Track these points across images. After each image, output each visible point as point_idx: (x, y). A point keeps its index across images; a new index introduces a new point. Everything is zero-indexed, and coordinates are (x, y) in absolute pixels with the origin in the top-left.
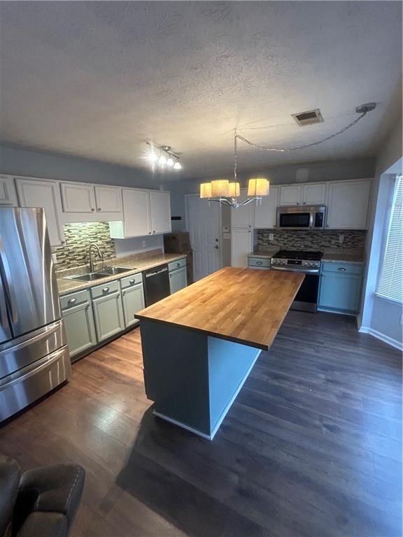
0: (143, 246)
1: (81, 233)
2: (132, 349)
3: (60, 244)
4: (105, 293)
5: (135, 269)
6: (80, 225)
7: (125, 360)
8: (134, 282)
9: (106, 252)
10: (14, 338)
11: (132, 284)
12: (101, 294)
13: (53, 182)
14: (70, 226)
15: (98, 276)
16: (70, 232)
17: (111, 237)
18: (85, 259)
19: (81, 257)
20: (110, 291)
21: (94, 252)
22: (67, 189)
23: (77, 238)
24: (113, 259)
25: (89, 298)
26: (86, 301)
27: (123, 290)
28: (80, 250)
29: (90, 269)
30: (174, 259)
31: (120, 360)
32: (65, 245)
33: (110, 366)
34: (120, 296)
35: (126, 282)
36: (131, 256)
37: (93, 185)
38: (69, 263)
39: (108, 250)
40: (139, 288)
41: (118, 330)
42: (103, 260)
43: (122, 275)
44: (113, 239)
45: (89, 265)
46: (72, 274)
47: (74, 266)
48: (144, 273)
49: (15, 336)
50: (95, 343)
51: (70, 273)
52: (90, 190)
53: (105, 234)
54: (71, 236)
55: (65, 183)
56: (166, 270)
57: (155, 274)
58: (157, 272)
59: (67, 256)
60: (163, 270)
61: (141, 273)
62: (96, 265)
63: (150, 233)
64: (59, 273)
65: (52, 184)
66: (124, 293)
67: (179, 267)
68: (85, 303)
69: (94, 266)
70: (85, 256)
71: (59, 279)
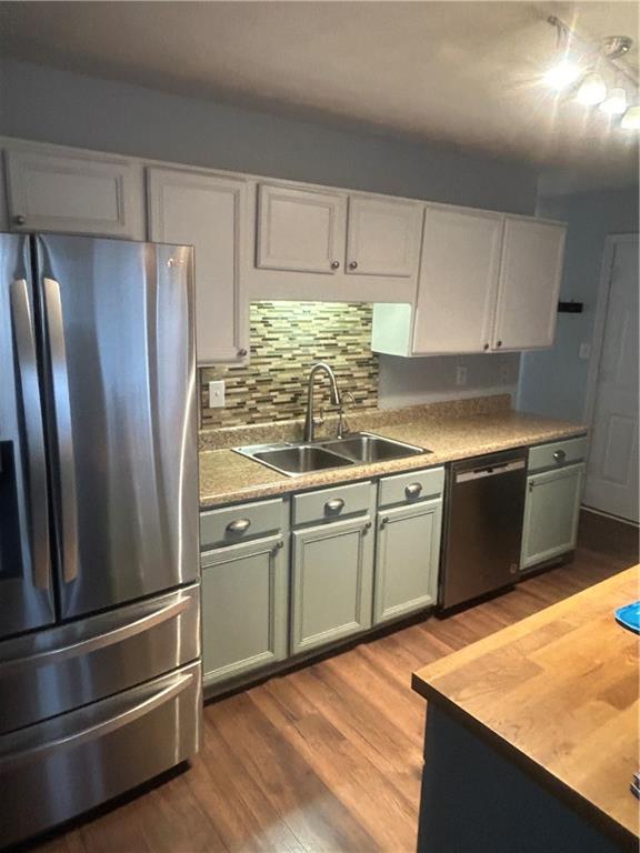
0: (458, 382)
1: (296, 331)
2: (379, 703)
3: (233, 354)
4: (331, 515)
5: (426, 452)
6: (297, 307)
7: (357, 741)
8: (418, 490)
9: (354, 388)
10: (60, 622)
12: (321, 515)
13: (243, 180)
14: (270, 307)
15: (321, 460)
16: (267, 325)
17: (374, 349)
18: (297, 402)
19: (286, 398)
20: (344, 511)
21: (322, 385)
22: (274, 202)
23: (284, 342)
24: (368, 412)
25: (284, 523)
26: (274, 532)
27: (381, 513)
28: (287, 376)
29: (304, 433)
30: (551, 434)
31: (341, 737)
32: (247, 360)
33: (311, 752)
34: (371, 531)
35: (394, 490)
36: (418, 407)
37: (344, 192)
38: (254, 410)
39: (359, 384)
40: (430, 511)
42: (340, 412)
43: (387, 465)
44: (376, 355)
45: (302, 420)
46: (254, 441)
47: (261, 419)
48: (452, 467)
49: (68, 613)
50: (281, 655)
51: (254, 437)
52: (337, 209)
53: (359, 339)
54: (267, 336)
55: (270, 184)
56: (519, 465)
57: (485, 474)
58: (490, 471)
59: (253, 389)
60: (511, 467)
61: (442, 468)
62: (321, 424)
63: (487, 347)
64: (225, 433)
65: (236, 185)
66: (385, 521)
67: (561, 461)
68: (271, 538)
69: (314, 425)
70: (297, 395)
71: (221, 450)
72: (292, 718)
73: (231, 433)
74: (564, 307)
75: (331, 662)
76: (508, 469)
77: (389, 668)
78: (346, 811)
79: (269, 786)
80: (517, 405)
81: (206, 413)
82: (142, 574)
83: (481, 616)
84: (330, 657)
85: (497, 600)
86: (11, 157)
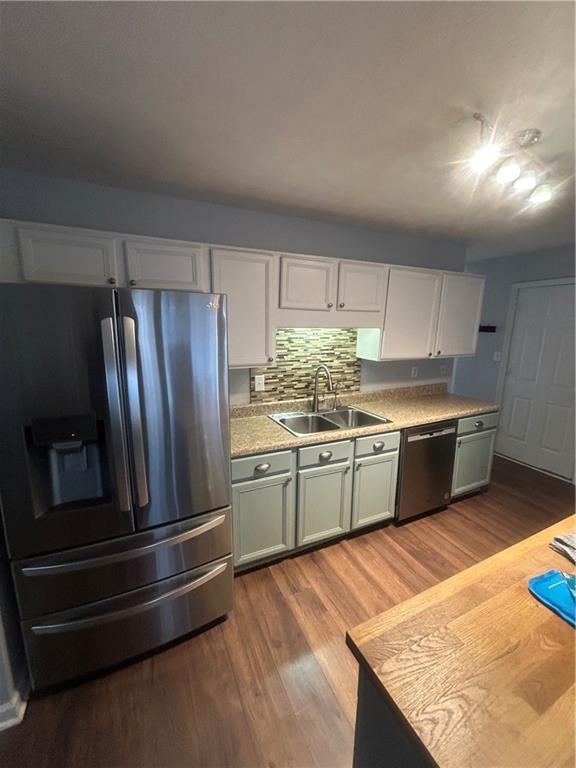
0: (412, 376)
2: (352, 586)
3: (265, 361)
4: (323, 461)
5: (388, 421)
6: (309, 332)
7: (333, 613)
8: (382, 447)
9: (345, 380)
10: (138, 531)
11: (378, 451)
12: (317, 462)
13: (271, 255)
14: (292, 332)
15: (322, 425)
16: (291, 342)
17: (357, 356)
18: (309, 388)
19: (302, 385)
20: (332, 459)
22: (291, 268)
23: (301, 352)
24: (354, 394)
25: (292, 465)
26: (287, 471)
27: (357, 460)
28: (303, 372)
29: (312, 407)
30: (474, 411)
31: (323, 608)
32: (274, 364)
33: (303, 617)
34: (350, 471)
35: (365, 445)
36: (386, 391)
37: (336, 261)
38: (283, 392)
39: (348, 377)
40: (390, 460)
42: (336, 394)
43: (361, 430)
44: (359, 359)
45: (312, 399)
46: (282, 411)
47: (287, 398)
48: (405, 432)
49: (141, 527)
50: (291, 546)
52: (331, 269)
53: (348, 350)
54: (291, 349)
55: (288, 257)
56: (452, 430)
57: (428, 436)
58: (431, 434)
59: (282, 380)
60: (446, 432)
61: (398, 433)
62: (322, 402)
63: (430, 355)
64: (264, 407)
65: (268, 258)
66: (360, 465)
67: (480, 427)
68: (284, 475)
69: (318, 402)
70: (309, 384)
71: (261, 417)
72: (295, 590)
73: (268, 406)
74: (483, 329)
75: (323, 551)
76: (443, 433)
77: (360, 559)
79: (273, 641)
80: (451, 389)
81: (253, 394)
83: (423, 527)
84: (323, 547)
85: (435, 516)
86: (128, 245)
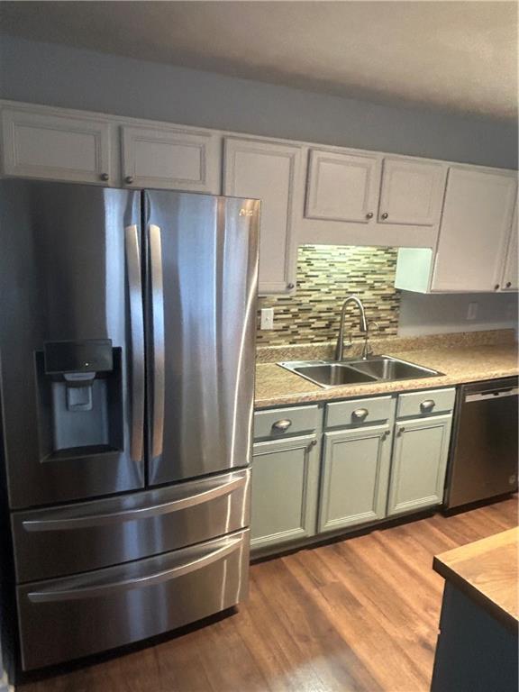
0: (469, 317)
1: (333, 270)
2: (391, 581)
3: (283, 287)
4: (357, 421)
5: (440, 374)
6: (334, 250)
7: (371, 609)
8: (432, 406)
9: (379, 319)
11: (426, 411)
12: (348, 421)
14: (313, 250)
15: (349, 376)
16: (310, 265)
17: (397, 286)
18: (331, 328)
19: (322, 324)
20: (368, 419)
21: (352, 315)
22: (322, 163)
23: (322, 279)
24: (389, 339)
25: (317, 425)
26: (310, 432)
27: (398, 423)
28: (324, 306)
29: (335, 354)
31: (358, 604)
32: (294, 292)
33: (333, 612)
34: (389, 437)
35: (410, 405)
36: (432, 336)
37: (381, 155)
38: (295, 333)
39: (383, 315)
40: (441, 425)
41: (367, 515)
42: (366, 338)
43: (406, 383)
44: (399, 291)
45: (334, 343)
46: (295, 357)
47: (302, 340)
48: (462, 389)
49: (151, 483)
50: (310, 532)
51: (294, 355)
52: (374, 168)
53: (385, 278)
54: (310, 273)
55: (320, 149)
57: (491, 396)
58: (496, 394)
59: (295, 316)
60: (515, 392)
61: (454, 389)
62: (350, 347)
63: (497, 287)
64: (272, 350)
65: (291, 150)
66: (402, 430)
68: (307, 437)
69: (344, 347)
70: (331, 322)
71: (268, 364)
72: (318, 584)
73: (276, 350)
75: (349, 542)
76: (512, 393)
77: (400, 553)
78: (362, 665)
79: (298, 635)
81: (259, 334)
82: (205, 458)
83: (480, 518)
84: (350, 538)
85: (497, 505)
86: (126, 131)
